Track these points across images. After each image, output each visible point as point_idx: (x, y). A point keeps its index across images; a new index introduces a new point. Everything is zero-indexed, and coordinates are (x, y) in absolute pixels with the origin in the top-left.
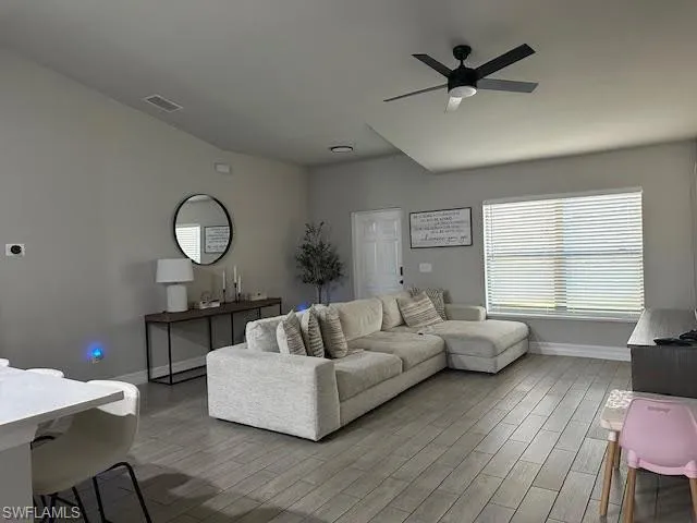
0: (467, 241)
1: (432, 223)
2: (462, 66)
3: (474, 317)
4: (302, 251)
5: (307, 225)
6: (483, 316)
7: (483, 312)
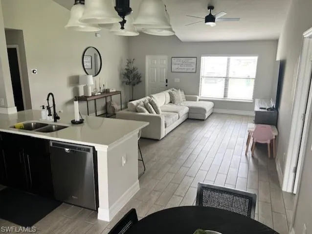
0: (194, 71)
1: (181, 62)
2: (210, 14)
3: (195, 100)
4: (126, 71)
5: (127, 60)
6: (198, 100)
7: (198, 98)
